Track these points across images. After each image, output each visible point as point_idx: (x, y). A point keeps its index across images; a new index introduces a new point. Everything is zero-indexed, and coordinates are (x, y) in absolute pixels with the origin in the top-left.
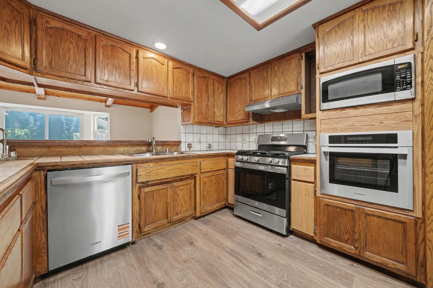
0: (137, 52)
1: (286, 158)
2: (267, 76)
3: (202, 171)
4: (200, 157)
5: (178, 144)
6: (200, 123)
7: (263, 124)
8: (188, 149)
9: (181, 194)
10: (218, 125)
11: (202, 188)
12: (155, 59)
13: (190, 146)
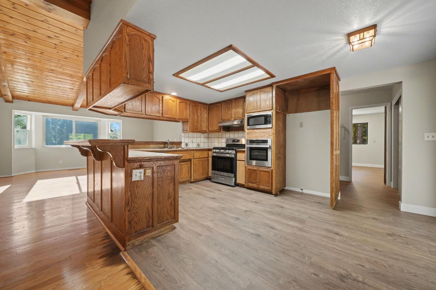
0: (163, 97)
1: (234, 150)
2: (229, 107)
3: (195, 157)
4: (193, 150)
5: (180, 143)
6: (193, 132)
7: (229, 133)
8: (185, 147)
9: (184, 168)
10: (203, 132)
11: (194, 167)
12: (171, 100)
13: (187, 145)
